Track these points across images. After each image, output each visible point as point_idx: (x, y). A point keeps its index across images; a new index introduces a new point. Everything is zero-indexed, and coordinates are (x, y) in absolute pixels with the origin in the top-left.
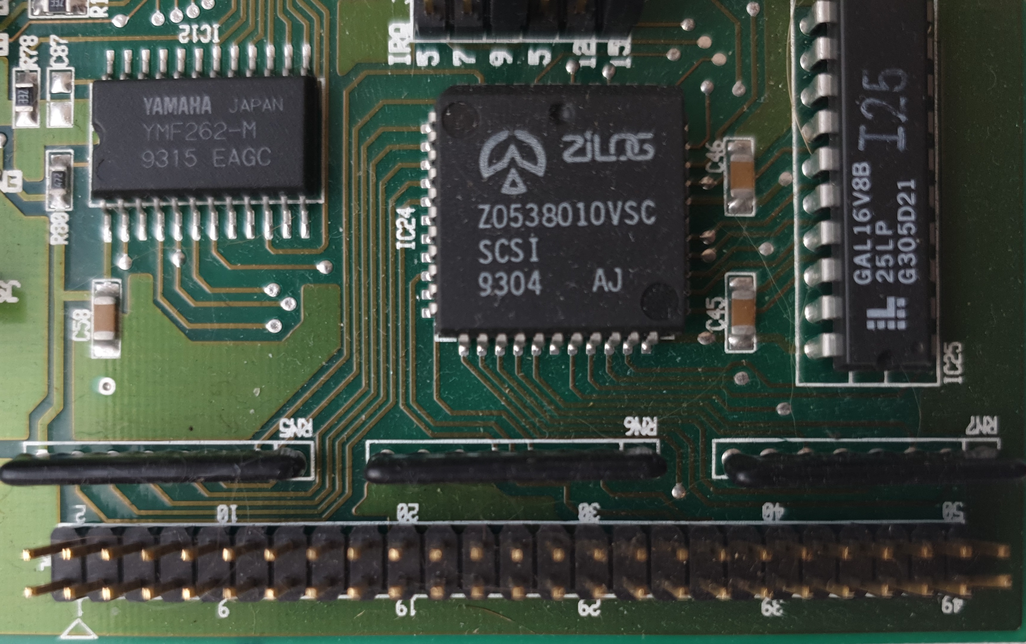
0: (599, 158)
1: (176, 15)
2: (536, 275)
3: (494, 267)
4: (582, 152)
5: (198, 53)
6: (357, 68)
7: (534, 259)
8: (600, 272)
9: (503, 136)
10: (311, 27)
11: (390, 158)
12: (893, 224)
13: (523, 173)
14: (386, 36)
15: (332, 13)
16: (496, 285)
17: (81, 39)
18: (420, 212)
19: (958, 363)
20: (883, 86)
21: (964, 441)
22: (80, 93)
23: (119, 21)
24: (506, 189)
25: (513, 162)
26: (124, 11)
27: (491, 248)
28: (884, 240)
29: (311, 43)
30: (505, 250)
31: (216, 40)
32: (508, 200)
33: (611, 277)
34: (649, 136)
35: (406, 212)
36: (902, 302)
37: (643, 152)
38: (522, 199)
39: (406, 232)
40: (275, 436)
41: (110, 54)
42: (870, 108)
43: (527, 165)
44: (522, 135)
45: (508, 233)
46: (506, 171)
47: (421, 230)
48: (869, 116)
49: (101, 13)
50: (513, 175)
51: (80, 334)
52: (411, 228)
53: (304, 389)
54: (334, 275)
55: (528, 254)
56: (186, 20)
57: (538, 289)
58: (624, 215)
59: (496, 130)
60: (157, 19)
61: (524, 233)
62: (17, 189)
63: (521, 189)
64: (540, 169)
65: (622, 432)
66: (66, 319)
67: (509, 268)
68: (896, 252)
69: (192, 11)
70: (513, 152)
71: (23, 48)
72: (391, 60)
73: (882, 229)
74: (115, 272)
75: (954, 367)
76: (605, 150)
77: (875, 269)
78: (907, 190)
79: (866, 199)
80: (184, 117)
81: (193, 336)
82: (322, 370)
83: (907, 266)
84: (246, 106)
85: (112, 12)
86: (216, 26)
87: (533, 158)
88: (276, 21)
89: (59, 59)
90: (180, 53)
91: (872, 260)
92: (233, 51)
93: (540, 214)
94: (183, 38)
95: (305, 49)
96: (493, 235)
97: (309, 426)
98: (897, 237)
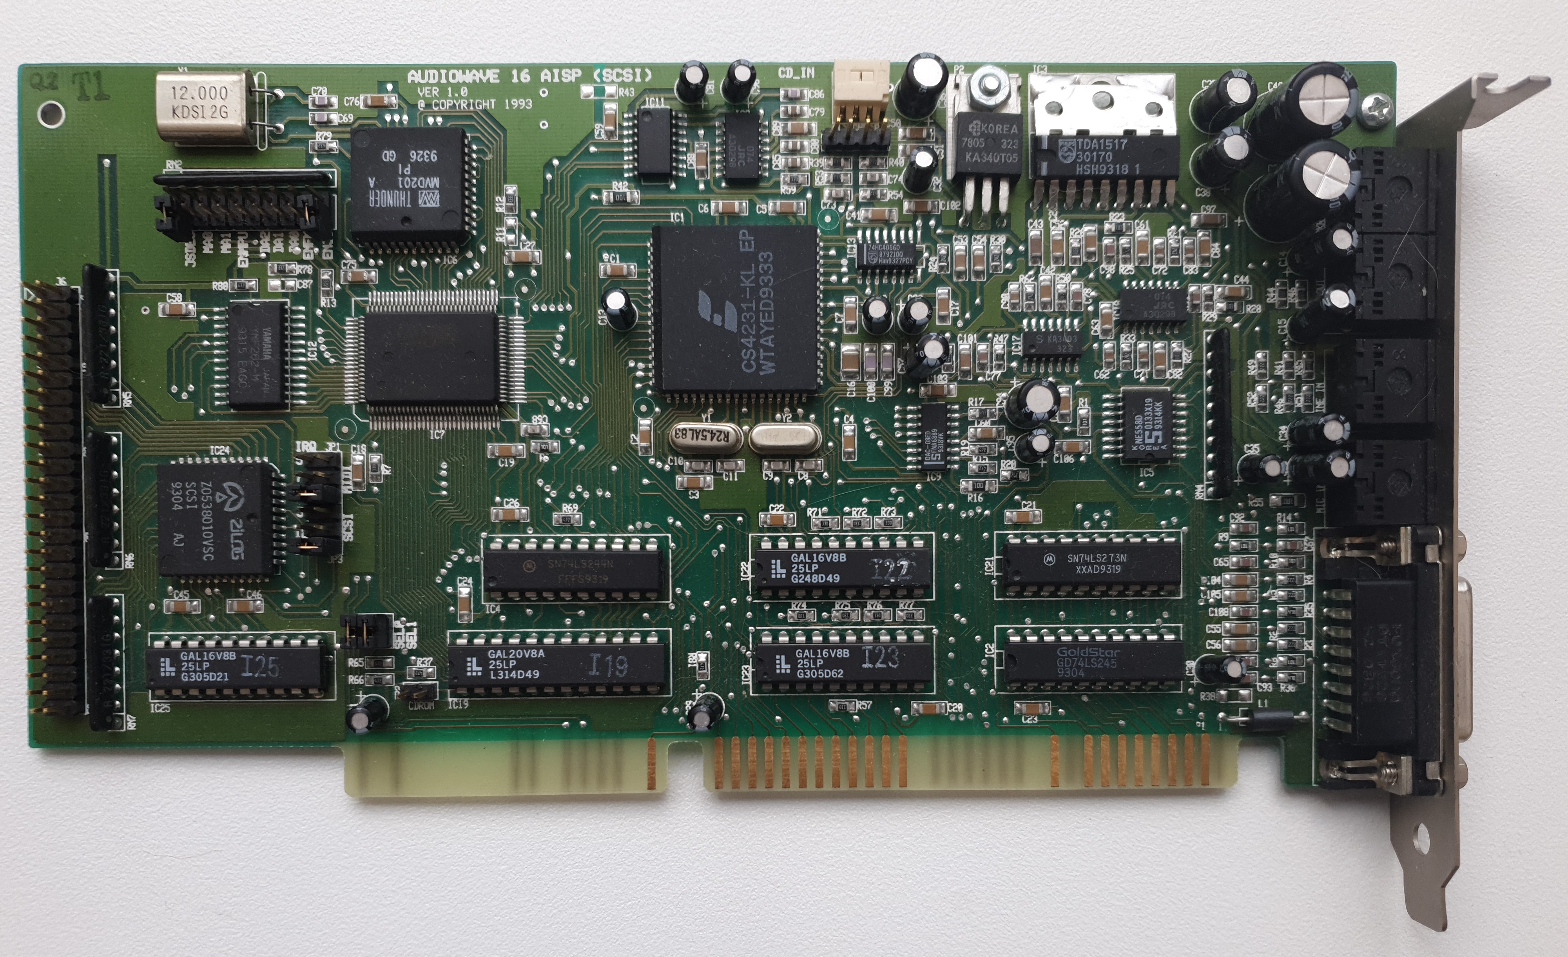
0: (232, 535)
1: (321, 340)
2: (181, 508)
3: (184, 489)
4: (235, 528)
5: (303, 351)
6: (294, 427)
7: (188, 507)
8: (182, 536)
9: (242, 492)
10: (314, 404)
11: (251, 442)
12: (208, 670)
13: (225, 502)
14: (309, 440)
15: (321, 414)
16: (177, 490)
17: (311, 294)
18: (226, 456)
19: (161, 711)
20: (271, 666)
21: (124, 714)
22: (285, 295)
23: (319, 312)
24: (218, 494)
25: (230, 497)
26: (324, 315)
27: (192, 488)
28: (201, 666)
29: (307, 404)
30: (191, 494)
31: (309, 359)
32: (213, 495)
33: (180, 541)
34: (243, 558)
35: (227, 450)
36: (173, 674)
37: (235, 555)
38: (214, 502)
39: (218, 450)
40: (123, 390)
41: (303, 308)
42: (260, 660)
43: (229, 503)
44: (242, 501)
45: (199, 495)
46: (226, 494)
47: (219, 457)
48: (257, 660)
49: (323, 304)
50: (225, 497)
51: (170, 298)
52: (220, 453)
53: (145, 403)
54: (197, 417)
55: (190, 504)
56: (319, 344)
57: (175, 509)
58: (207, 546)
59: (244, 489)
60: (319, 331)
61: (199, 502)
62: (239, 266)
63: (219, 501)
64: (227, 509)
65: (127, 552)
66: (176, 291)
67: (184, 496)
68: (195, 671)
69: (323, 348)
70: (235, 497)
71: (306, 267)
72: (298, 443)
73: (206, 665)
74: (199, 313)
75: (159, 708)
76: (236, 538)
77: (187, 661)
78: (223, 677)
79: (219, 658)
80: (262, 347)
81: (169, 352)
82: (154, 411)
83: (189, 677)
84: (266, 376)
85: (323, 309)
86: (316, 359)
87: (232, 505)
88: (318, 388)
89: (301, 284)
90: (303, 342)
91: (191, 660)
92: (303, 368)
93: (207, 509)
94: (310, 343)
95: (303, 402)
96: (198, 488)
97: (128, 406)
98: (202, 672)
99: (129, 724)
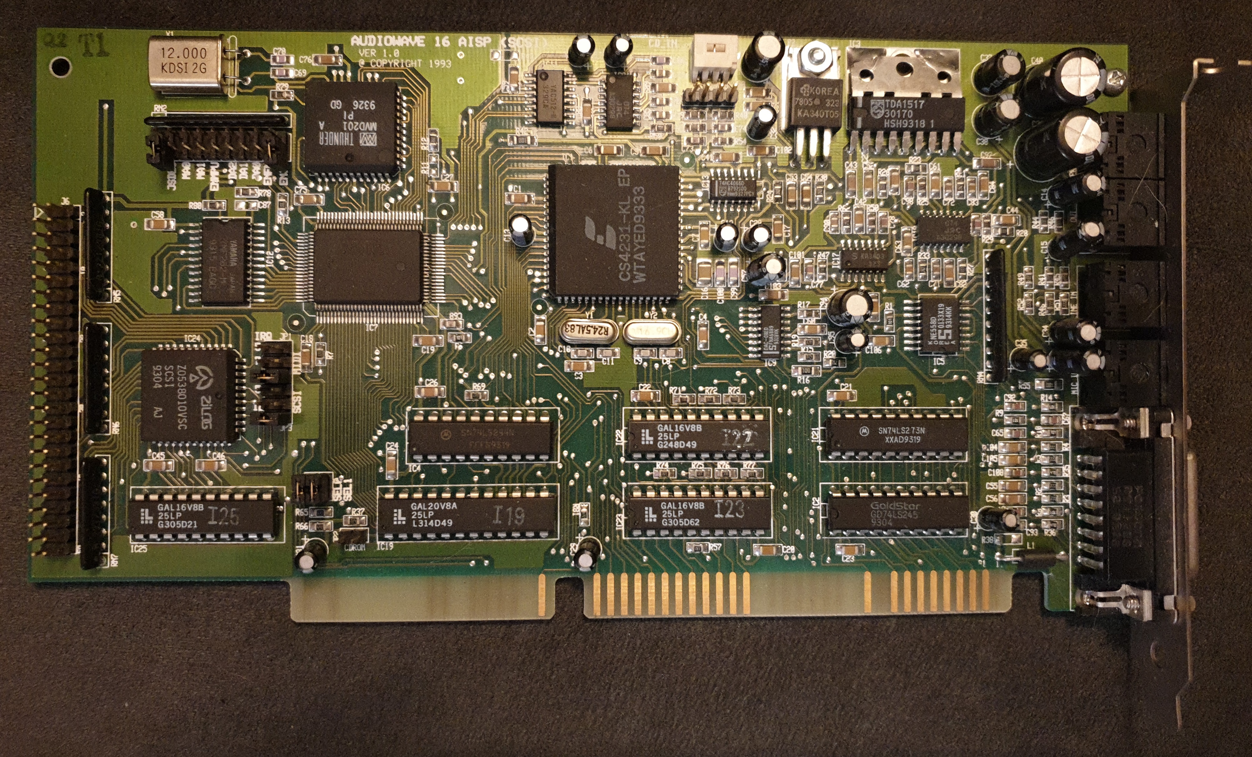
0: (202, 409)
1: (277, 250)
2: (160, 386)
3: (163, 371)
4: (205, 403)
5: (263, 259)
6: (253, 319)
7: (166, 386)
8: (161, 409)
9: (211, 374)
10: (271, 303)
11: (219, 333)
12: (180, 519)
13: (197, 381)
14: (266, 331)
15: (276, 311)
16: (157, 372)
17: (269, 212)
18: (198, 343)
19: (139, 551)
20: (232, 516)
21: (108, 553)
22: (248, 214)
23: (276, 228)
24: (191, 375)
25: (201, 378)
26: (280, 231)
27: (170, 370)
28: (174, 515)
29: (265, 303)
30: (169, 375)
31: (267, 266)
32: (187, 376)
33: (159, 413)
34: (211, 427)
35: (199, 338)
36: (151, 522)
37: (205, 425)
38: (188, 382)
39: (191, 338)
40: (114, 289)
41: (263, 225)
42: (224, 511)
43: (200, 383)
44: (211, 381)
45: (176, 376)
46: (198, 375)
47: (192, 344)
48: (221, 510)
49: (279, 221)
50: (197, 378)
51: (154, 215)
52: (192, 341)
53: (132, 300)
54: (175, 312)
55: (169, 383)
56: (275, 254)
57: (155, 387)
58: (182, 418)
59: (213, 371)
60: (276, 243)
61: (176, 382)
62: (211, 189)
63: (192, 381)
64: (199, 387)
65: (114, 421)
66: (159, 210)
67: (163, 376)
68: (169, 520)
69: (279, 257)
70: (205, 378)
71: (266, 191)
72: (257, 333)
73: (179, 515)
74: (178, 228)
75: (137, 549)
76: (205, 411)
77: (163, 512)
78: (193, 525)
79: (190, 509)
80: (229, 256)
81: (153, 258)
82: (139, 307)
83: (165, 524)
84: (232, 279)
85: (279, 225)
86: (273, 266)
87: (203, 385)
88: (274, 289)
89: (261, 205)
90: (262, 252)
91: (167, 511)
92: (262, 273)
93: (182, 388)
94: (268, 253)
95: (262, 300)
96: (175, 371)
97: (118, 301)
98: (175, 520)
99: (113, 562)
